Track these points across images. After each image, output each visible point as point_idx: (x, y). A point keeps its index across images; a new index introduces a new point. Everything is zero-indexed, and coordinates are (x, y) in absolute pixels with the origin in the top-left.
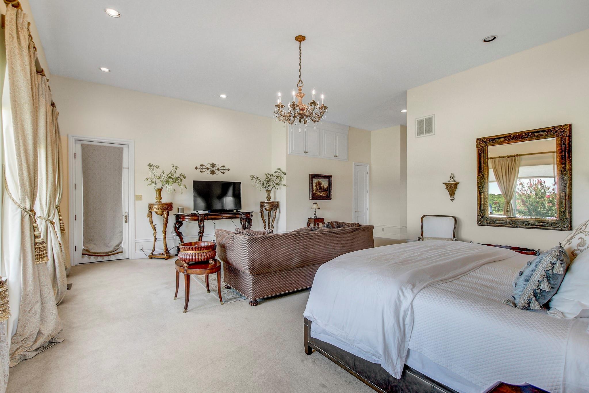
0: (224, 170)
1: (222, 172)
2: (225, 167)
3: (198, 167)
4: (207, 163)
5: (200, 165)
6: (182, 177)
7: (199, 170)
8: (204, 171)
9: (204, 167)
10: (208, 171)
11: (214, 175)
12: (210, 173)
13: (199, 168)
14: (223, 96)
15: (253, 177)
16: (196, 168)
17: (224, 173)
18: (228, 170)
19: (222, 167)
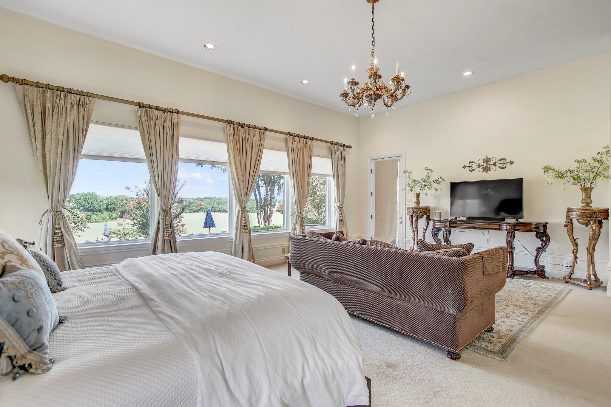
0: (504, 163)
1: (500, 167)
2: (506, 160)
3: (467, 165)
4: (478, 158)
5: (469, 163)
6: (440, 180)
7: (467, 169)
8: (474, 170)
9: (474, 164)
10: (480, 169)
11: (489, 172)
12: (482, 170)
13: (468, 167)
14: (468, 73)
15: (547, 169)
16: (464, 167)
17: (504, 168)
18: (512, 163)
19: (500, 160)
